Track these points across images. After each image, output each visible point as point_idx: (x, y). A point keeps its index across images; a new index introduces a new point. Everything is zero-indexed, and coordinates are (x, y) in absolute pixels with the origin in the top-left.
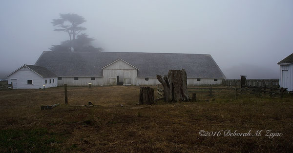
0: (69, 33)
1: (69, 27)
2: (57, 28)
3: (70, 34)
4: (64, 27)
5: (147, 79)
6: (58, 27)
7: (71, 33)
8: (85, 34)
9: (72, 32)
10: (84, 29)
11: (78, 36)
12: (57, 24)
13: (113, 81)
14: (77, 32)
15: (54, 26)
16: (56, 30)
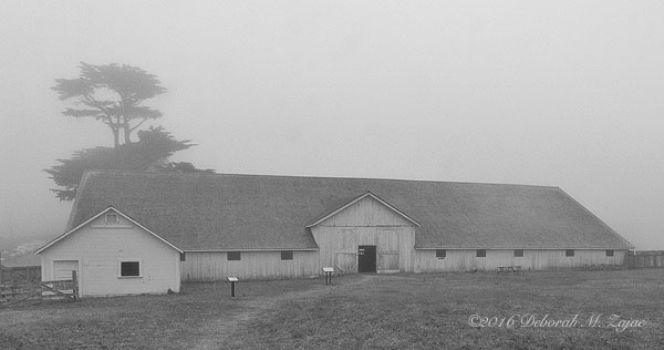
0: (112, 125)
1: (111, 106)
2: (75, 108)
3: (115, 128)
4: (96, 104)
5: (441, 254)
6: (76, 102)
7: (118, 126)
8: (160, 128)
9: (122, 122)
10: (156, 114)
11: (141, 134)
12: (71, 94)
13: (348, 260)
14: (133, 123)
15: (62, 99)
16: (70, 112)
